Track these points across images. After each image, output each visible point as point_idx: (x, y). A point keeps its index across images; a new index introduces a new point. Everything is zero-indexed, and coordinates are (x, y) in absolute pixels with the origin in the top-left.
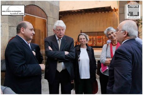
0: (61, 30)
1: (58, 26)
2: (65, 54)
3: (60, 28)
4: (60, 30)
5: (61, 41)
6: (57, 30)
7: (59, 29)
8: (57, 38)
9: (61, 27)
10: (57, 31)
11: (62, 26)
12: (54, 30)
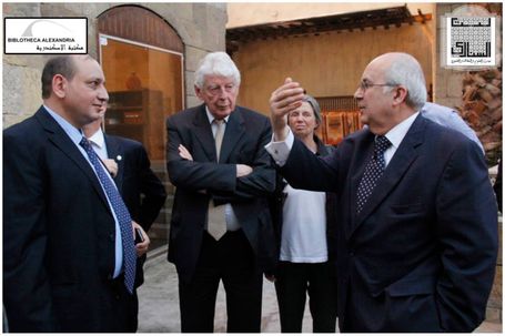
0: (223, 88)
1: (210, 72)
2: (238, 175)
3: (219, 82)
4: (219, 87)
5: (223, 126)
6: (209, 88)
7: (214, 86)
8: (211, 118)
9: (222, 77)
10: (210, 94)
11: (225, 75)
12: (198, 90)
